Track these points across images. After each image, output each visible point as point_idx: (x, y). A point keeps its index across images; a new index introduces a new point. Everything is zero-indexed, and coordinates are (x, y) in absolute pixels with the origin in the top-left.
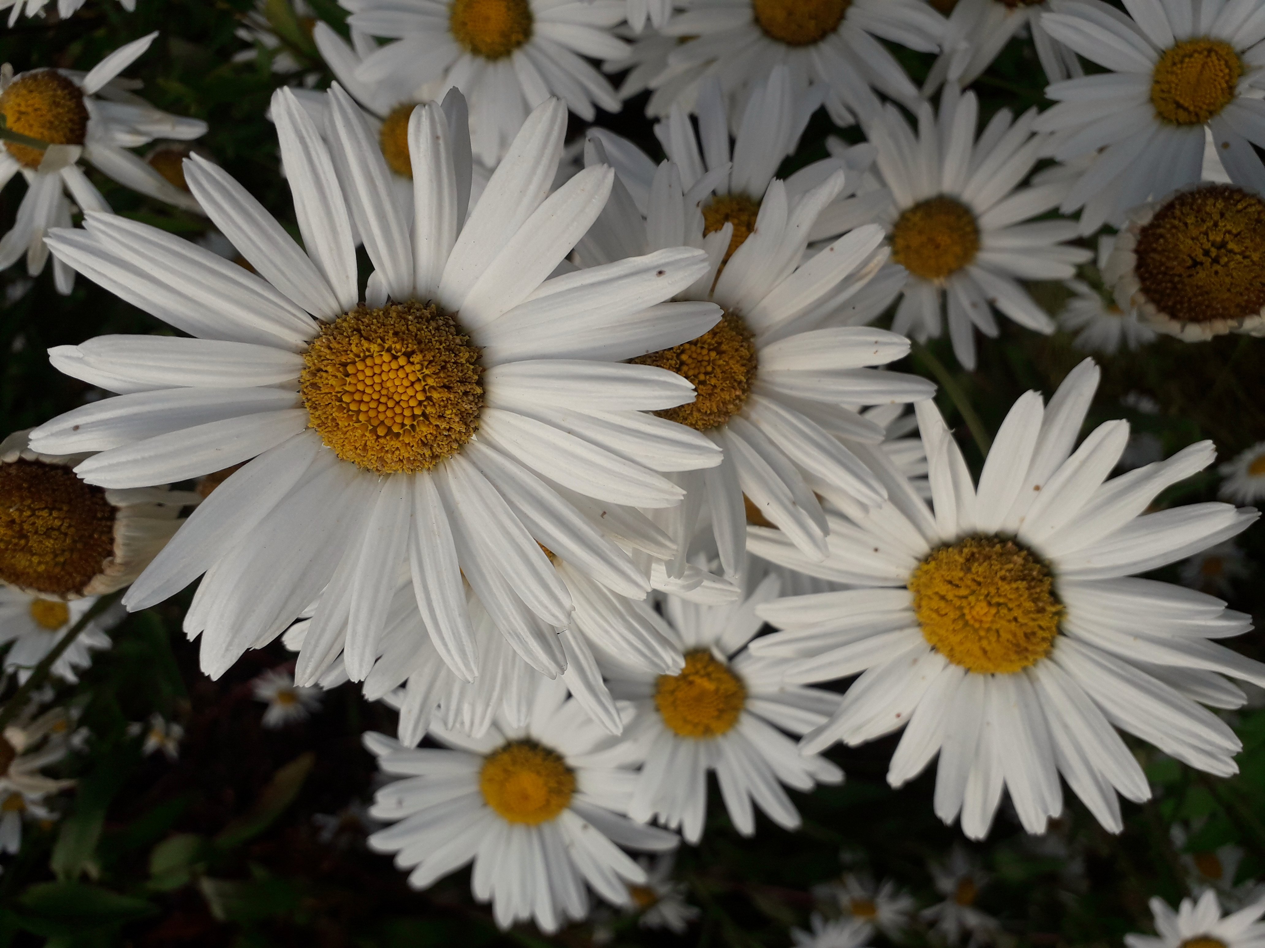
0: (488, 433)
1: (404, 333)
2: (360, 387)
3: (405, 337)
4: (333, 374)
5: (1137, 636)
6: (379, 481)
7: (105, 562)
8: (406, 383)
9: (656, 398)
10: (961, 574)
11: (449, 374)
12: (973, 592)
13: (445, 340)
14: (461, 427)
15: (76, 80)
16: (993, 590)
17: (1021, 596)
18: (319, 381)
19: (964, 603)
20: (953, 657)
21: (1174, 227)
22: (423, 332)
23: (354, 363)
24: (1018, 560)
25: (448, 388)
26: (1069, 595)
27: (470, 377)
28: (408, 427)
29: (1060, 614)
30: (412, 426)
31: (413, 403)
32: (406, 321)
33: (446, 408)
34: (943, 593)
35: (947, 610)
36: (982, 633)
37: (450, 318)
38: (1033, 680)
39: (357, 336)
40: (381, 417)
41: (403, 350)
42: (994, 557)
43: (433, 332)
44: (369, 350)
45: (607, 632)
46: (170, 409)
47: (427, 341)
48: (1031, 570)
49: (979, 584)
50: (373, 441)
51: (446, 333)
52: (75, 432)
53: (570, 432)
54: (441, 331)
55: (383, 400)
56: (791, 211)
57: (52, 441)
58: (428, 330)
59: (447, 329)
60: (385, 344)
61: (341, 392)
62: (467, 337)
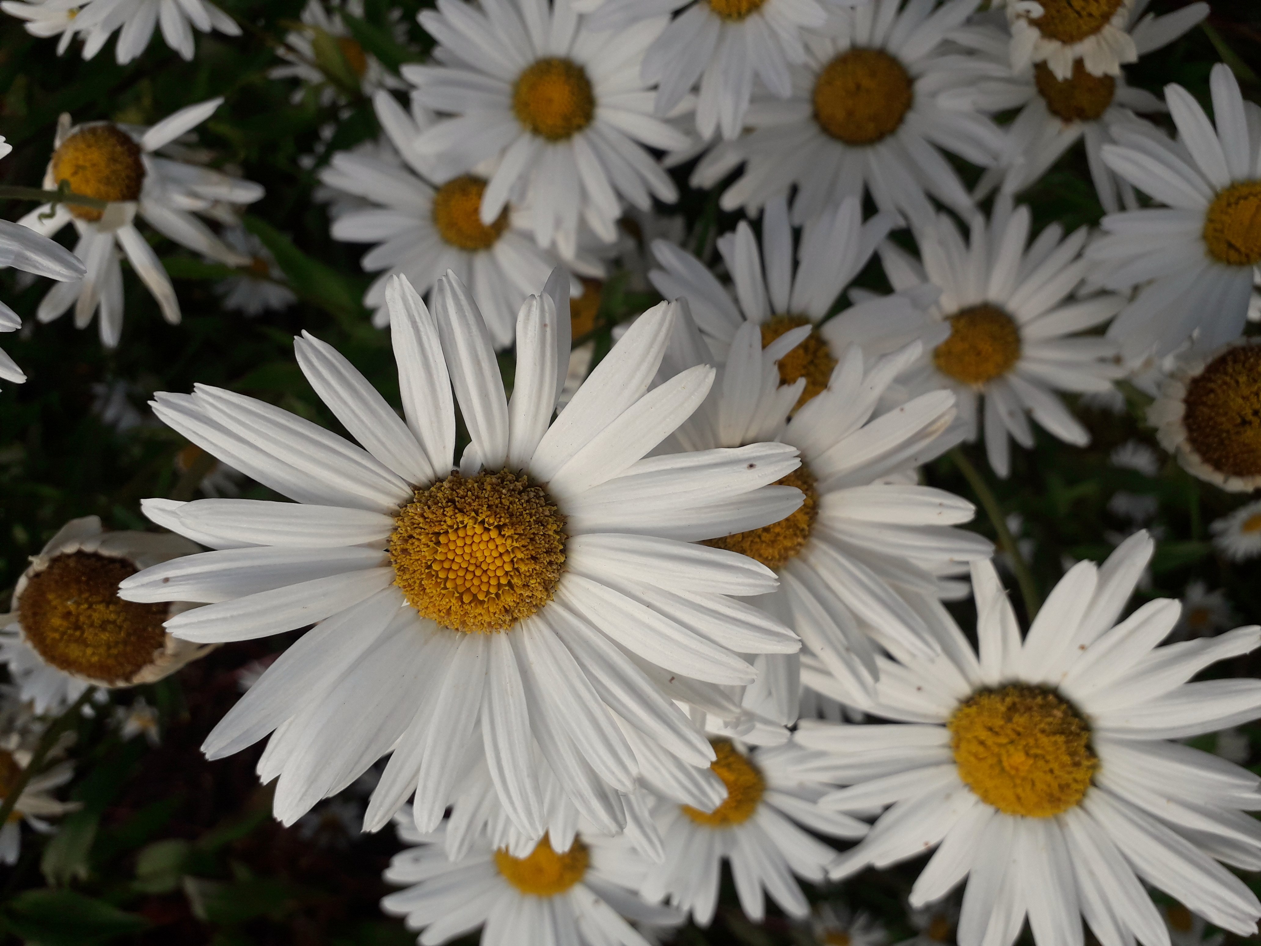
0: (565, 596)
1: (497, 507)
2: (451, 556)
3: (498, 510)
4: (425, 543)
5: (1170, 799)
6: (457, 637)
7: (156, 653)
8: (495, 554)
9: (738, 584)
10: (1002, 723)
11: (537, 546)
12: (1012, 742)
13: (535, 512)
14: (543, 595)
15: (135, 136)
16: (1031, 742)
17: (1058, 749)
18: (411, 548)
19: (1003, 752)
20: (986, 798)
21: (1225, 383)
22: (515, 505)
23: (447, 532)
24: (1058, 713)
25: (534, 558)
26: (1104, 751)
27: (555, 547)
28: (493, 596)
29: (1095, 767)
30: (497, 595)
31: (500, 573)
32: (499, 493)
33: (531, 578)
34: (983, 738)
35: (985, 755)
36: (1018, 781)
37: (540, 489)
38: (1062, 825)
39: (451, 508)
40: (468, 585)
41: (496, 524)
42: (1035, 708)
43: (524, 505)
44: (462, 522)
45: (656, 769)
46: (259, 566)
47: (518, 514)
48: (1070, 724)
49: (1019, 734)
50: (458, 607)
51: (537, 505)
52: (164, 585)
53: (649, 605)
54: (532, 503)
55: (471, 568)
56: (866, 373)
57: (142, 591)
58: (520, 504)
59: (537, 501)
60: (478, 517)
61: (431, 560)
62: (555, 508)
